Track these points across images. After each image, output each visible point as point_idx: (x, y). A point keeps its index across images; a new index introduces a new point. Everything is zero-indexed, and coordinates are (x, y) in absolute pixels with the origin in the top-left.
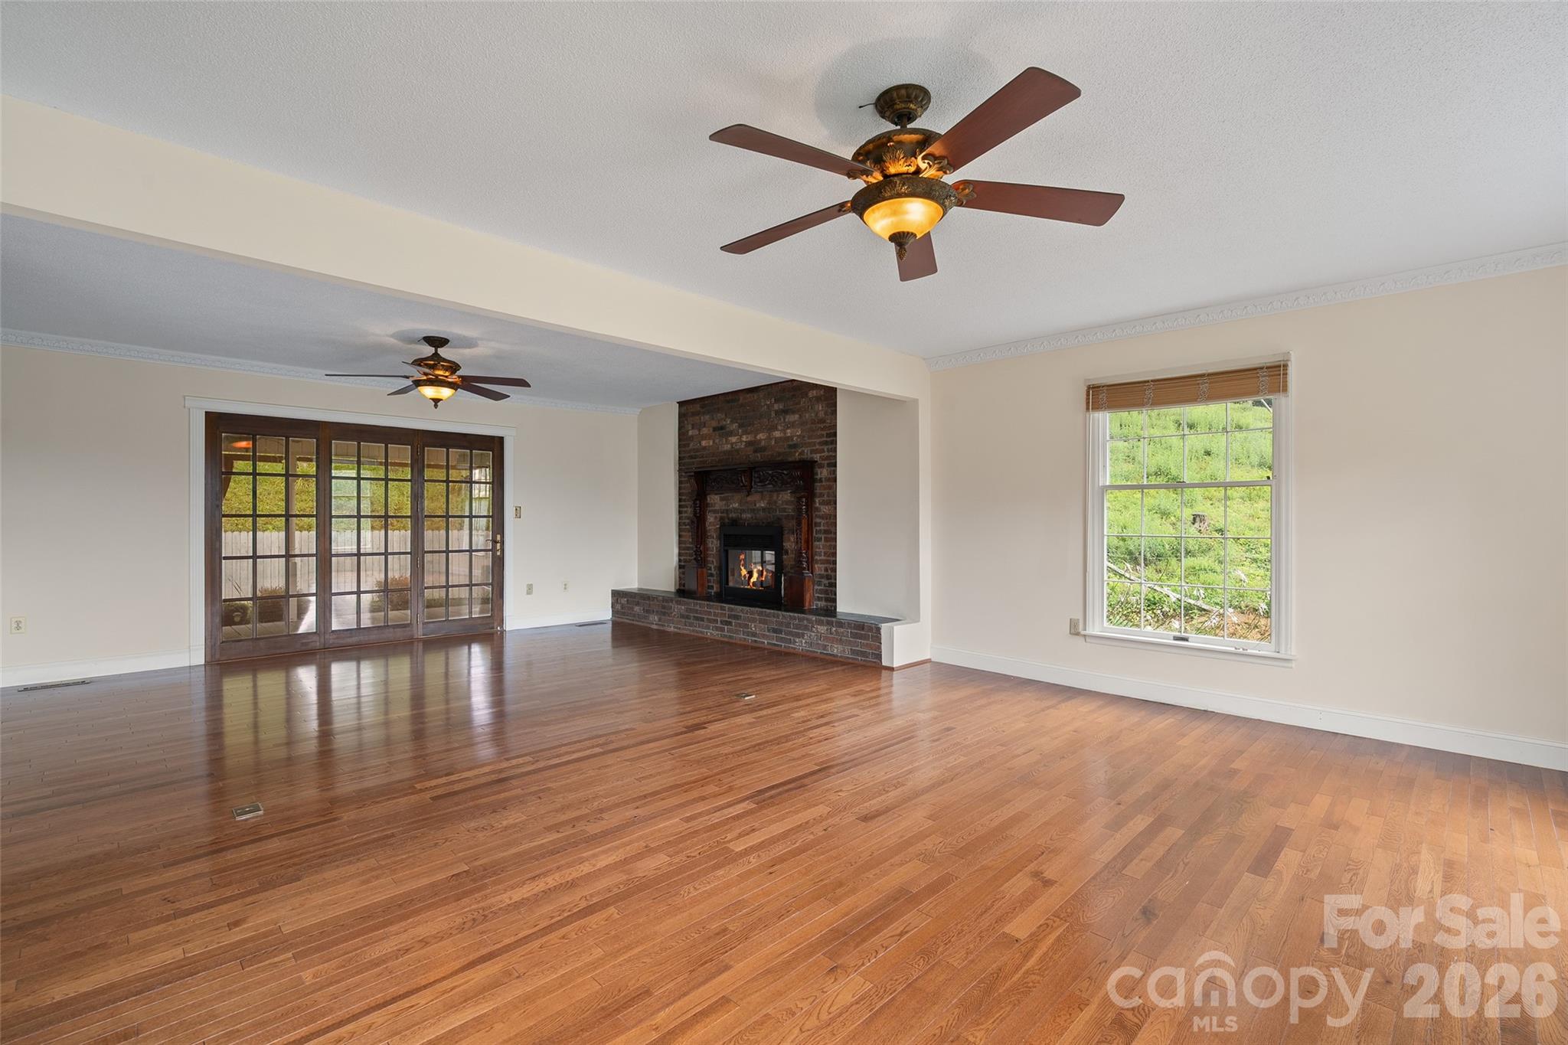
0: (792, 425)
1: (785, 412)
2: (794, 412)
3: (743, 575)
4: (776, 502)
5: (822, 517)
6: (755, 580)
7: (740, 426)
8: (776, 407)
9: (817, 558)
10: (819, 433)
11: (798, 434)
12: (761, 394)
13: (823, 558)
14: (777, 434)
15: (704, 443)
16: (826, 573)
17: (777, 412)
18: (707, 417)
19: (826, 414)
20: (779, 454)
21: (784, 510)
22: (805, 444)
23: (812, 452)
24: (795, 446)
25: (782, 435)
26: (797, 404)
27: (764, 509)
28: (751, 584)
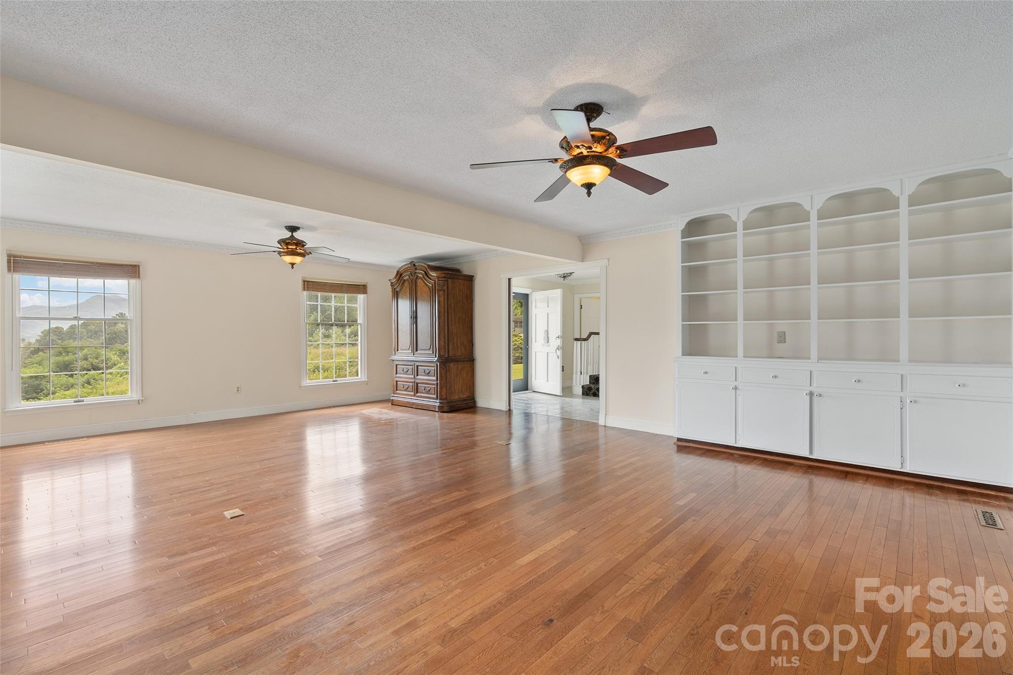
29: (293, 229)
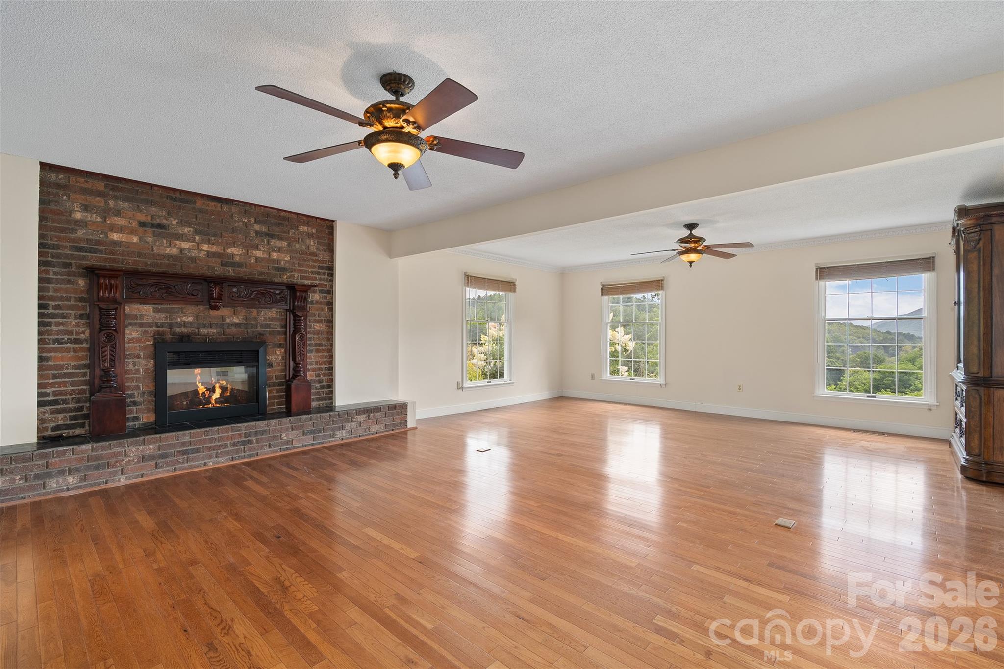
0: (280, 250)
1: (271, 236)
2: (281, 238)
3: (201, 392)
4: (256, 319)
5: (314, 333)
6: (218, 396)
7: (197, 232)
8: (257, 227)
9: (309, 367)
10: (311, 263)
11: (286, 259)
12: (234, 209)
13: (314, 366)
14: (259, 254)
15: (115, 236)
16: (318, 378)
17: (257, 233)
18: (126, 205)
19: (318, 249)
20: (261, 274)
21: (268, 326)
22: (295, 270)
23: (303, 278)
24: (283, 269)
25: (265, 256)
26: (285, 232)
27: (237, 325)
28: (213, 402)
29: (691, 227)
